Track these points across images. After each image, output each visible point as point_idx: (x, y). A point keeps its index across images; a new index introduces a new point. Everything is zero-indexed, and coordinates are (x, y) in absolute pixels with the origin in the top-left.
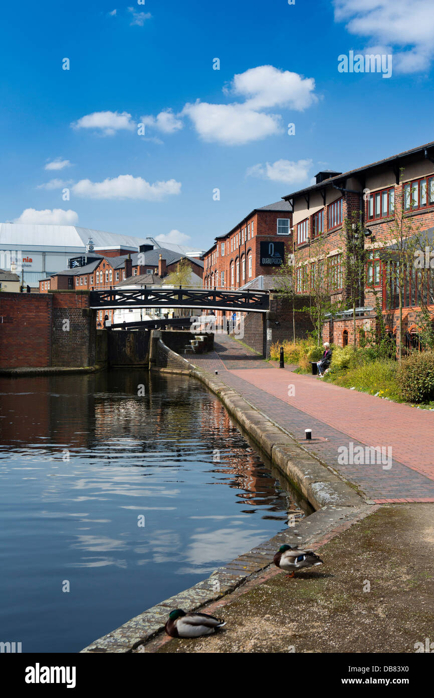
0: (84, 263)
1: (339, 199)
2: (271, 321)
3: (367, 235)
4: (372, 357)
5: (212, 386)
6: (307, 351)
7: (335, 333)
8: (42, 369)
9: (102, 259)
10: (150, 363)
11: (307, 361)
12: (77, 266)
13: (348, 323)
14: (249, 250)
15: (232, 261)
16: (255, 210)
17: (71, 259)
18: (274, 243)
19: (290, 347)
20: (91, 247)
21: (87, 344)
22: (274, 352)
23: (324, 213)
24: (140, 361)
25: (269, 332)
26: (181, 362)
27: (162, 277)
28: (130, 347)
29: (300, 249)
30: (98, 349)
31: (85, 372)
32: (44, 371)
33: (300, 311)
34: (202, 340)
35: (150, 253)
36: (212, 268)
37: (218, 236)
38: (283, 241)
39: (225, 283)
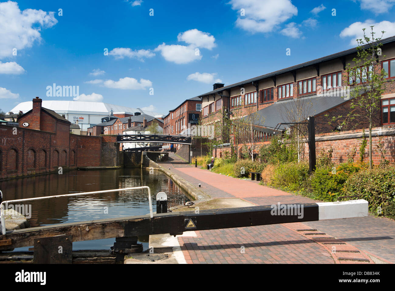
0: (109, 120)
1: (220, 99)
2: (192, 148)
3: (231, 114)
4: (229, 162)
5: (168, 173)
6: (206, 160)
7: (217, 153)
8: (98, 167)
9: (117, 119)
10: (142, 165)
11: (205, 164)
12: (105, 122)
13: (222, 149)
14: (184, 117)
15: (176, 121)
16: (187, 100)
17: (102, 118)
18: (195, 114)
19: (199, 159)
20: (112, 113)
21: (116, 157)
22: (193, 161)
23: (214, 104)
24: (138, 164)
25: (191, 152)
26: (155, 165)
27: (145, 127)
28: (133, 158)
29: (204, 118)
30: (120, 159)
31: (115, 169)
32: (99, 168)
33: (204, 144)
34: (164, 156)
35: (139, 116)
36: (168, 124)
37: (170, 110)
38: (198, 113)
39: (173, 131)
